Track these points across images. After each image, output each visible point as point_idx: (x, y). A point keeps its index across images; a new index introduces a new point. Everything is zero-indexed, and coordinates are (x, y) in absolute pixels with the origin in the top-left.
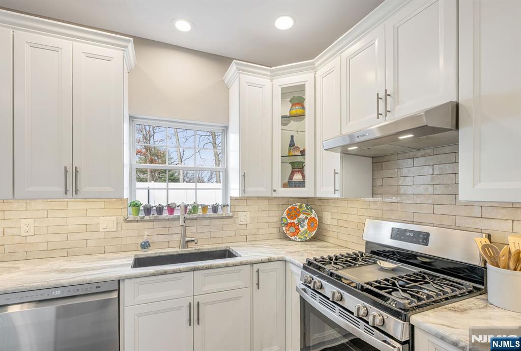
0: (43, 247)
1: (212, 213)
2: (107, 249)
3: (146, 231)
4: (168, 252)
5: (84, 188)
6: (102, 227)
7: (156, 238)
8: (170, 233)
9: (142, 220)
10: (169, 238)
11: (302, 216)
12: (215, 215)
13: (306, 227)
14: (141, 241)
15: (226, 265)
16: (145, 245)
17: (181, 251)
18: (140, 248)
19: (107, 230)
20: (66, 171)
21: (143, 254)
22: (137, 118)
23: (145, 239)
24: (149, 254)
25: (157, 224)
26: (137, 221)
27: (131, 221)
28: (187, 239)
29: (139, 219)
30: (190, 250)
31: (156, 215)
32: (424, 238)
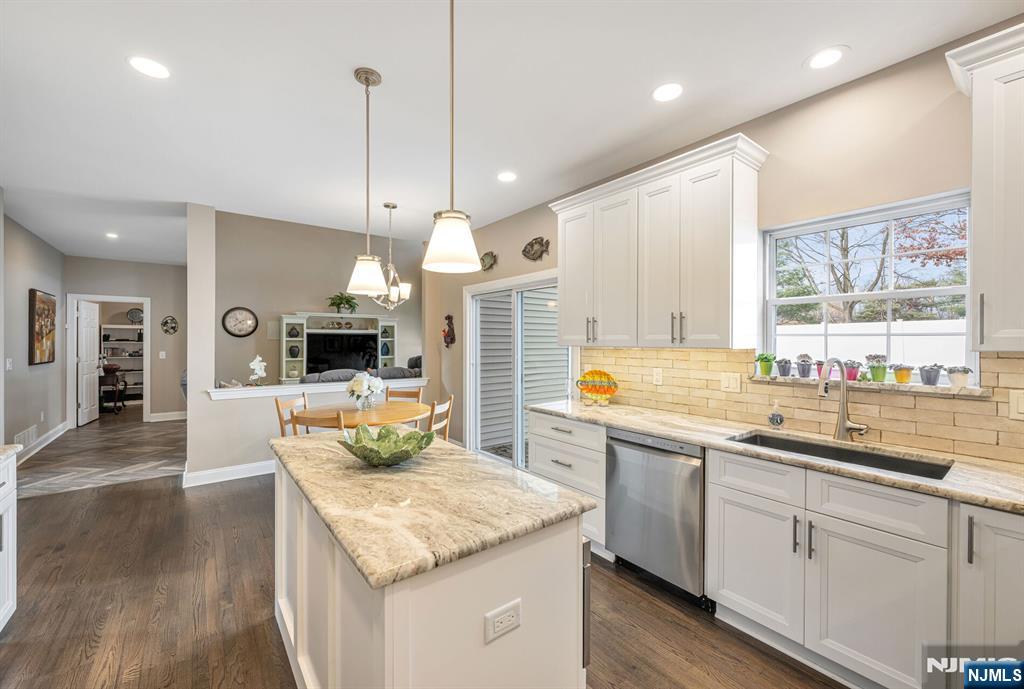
0: (669, 399)
1: (921, 384)
2: (730, 415)
3: (780, 400)
4: (808, 438)
5: (690, 337)
6: (724, 384)
7: (799, 414)
8: (822, 409)
9: (773, 382)
10: (822, 417)
12: (928, 389)
14: (770, 412)
15: (875, 479)
16: (777, 420)
17: (835, 442)
18: (767, 422)
19: (728, 390)
20: (673, 318)
21: (769, 430)
22: (773, 231)
23: (775, 409)
24: (778, 434)
25: (798, 392)
26: (769, 383)
27: (759, 382)
28: (849, 424)
29: (768, 379)
30: (852, 446)
31: (798, 376)
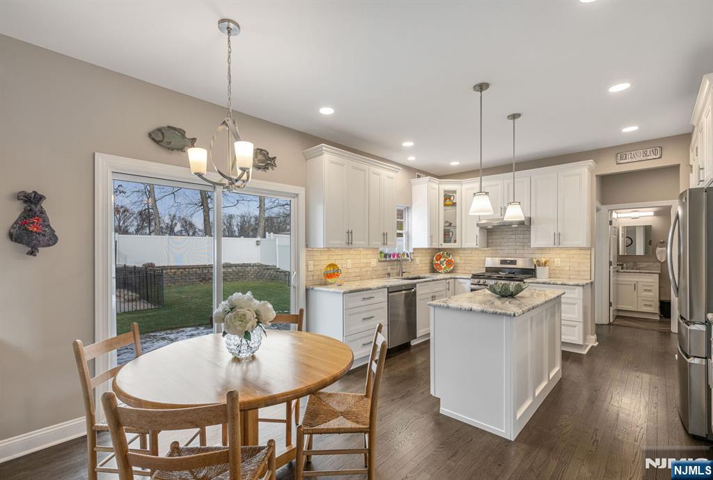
0: (353, 275)
11: (442, 259)
13: (445, 265)
14: (385, 272)
27: (381, 261)
32: (514, 262)
